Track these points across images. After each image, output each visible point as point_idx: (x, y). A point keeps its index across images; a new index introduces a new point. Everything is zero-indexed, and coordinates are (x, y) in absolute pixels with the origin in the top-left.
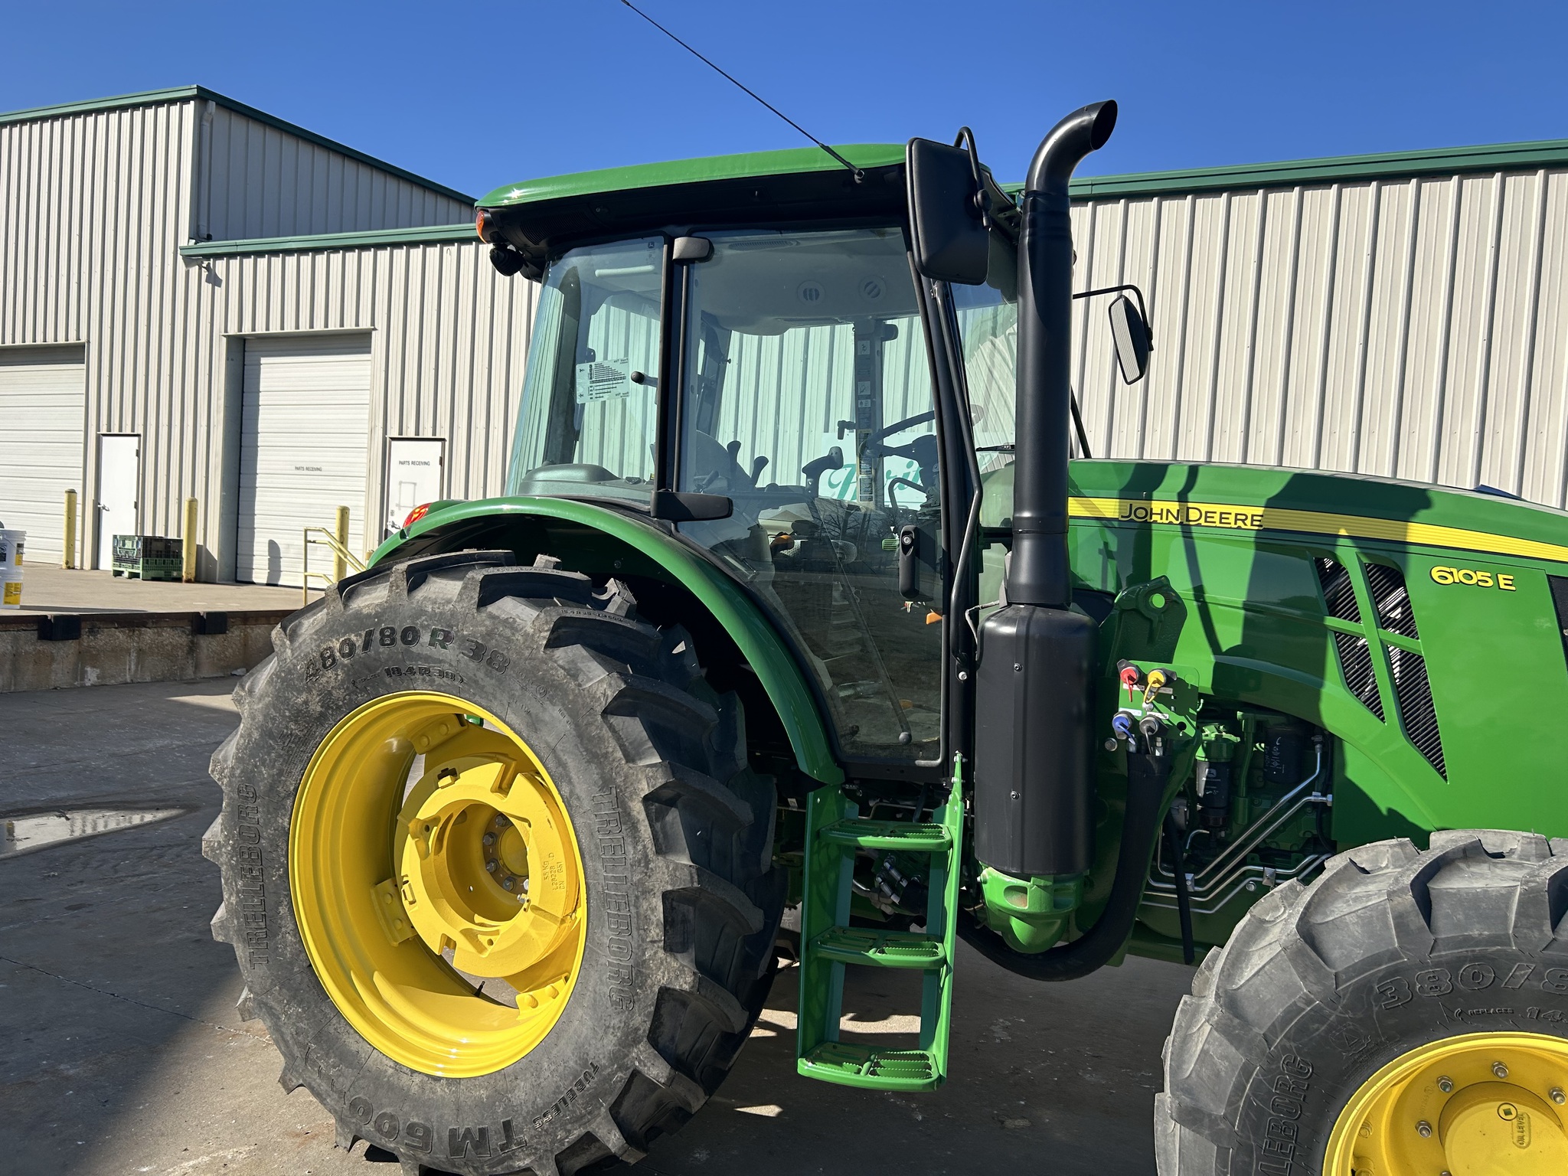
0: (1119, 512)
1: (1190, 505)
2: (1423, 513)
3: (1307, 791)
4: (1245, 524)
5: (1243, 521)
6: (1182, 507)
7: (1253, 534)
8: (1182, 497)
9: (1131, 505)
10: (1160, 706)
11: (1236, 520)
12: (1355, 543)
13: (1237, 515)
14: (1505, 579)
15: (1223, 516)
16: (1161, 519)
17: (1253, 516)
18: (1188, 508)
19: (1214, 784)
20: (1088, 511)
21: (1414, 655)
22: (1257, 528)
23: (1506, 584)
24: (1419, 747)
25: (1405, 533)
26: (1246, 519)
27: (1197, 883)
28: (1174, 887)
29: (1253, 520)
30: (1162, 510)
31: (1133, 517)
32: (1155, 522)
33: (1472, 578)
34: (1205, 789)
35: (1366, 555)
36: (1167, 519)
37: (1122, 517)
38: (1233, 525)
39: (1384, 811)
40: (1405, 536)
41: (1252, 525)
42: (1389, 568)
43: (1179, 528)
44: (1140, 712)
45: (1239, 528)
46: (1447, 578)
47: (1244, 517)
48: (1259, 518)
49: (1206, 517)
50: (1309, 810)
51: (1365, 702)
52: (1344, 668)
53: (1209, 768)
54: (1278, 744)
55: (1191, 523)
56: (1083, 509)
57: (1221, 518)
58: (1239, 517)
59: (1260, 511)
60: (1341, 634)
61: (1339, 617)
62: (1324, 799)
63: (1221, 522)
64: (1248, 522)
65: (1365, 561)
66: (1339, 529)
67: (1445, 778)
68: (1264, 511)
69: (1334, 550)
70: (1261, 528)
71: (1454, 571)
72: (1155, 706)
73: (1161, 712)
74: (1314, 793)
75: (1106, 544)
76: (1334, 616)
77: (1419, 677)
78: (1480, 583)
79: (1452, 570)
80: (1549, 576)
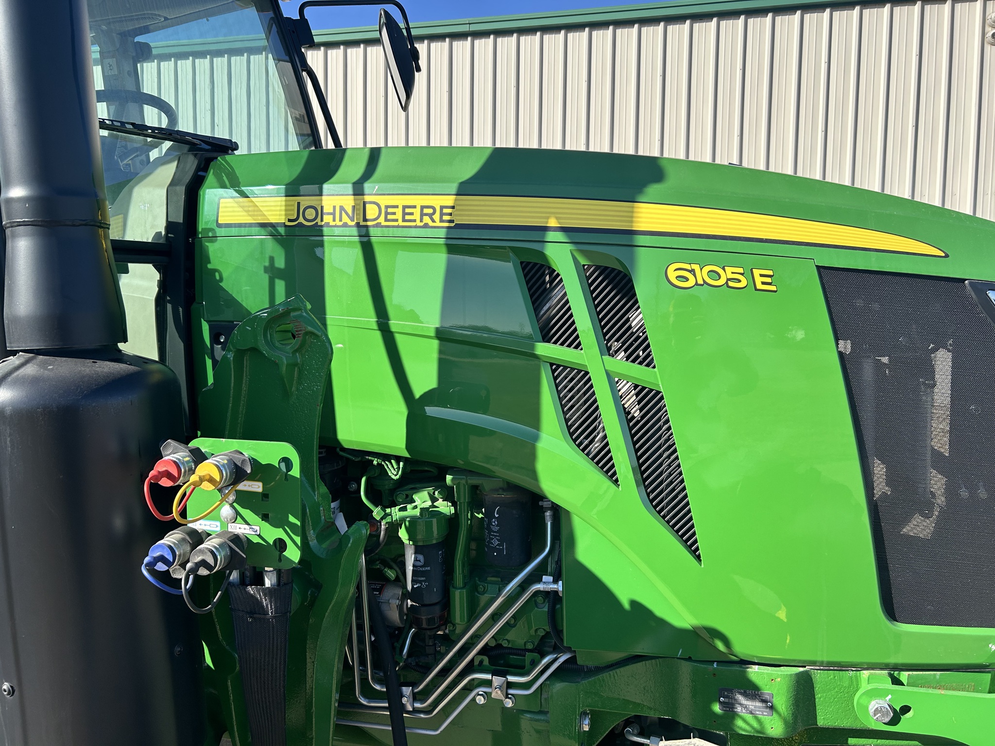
0: (286, 215)
1: (367, 198)
2: (653, 189)
3: (535, 577)
4: (433, 221)
5: (431, 216)
6: (358, 202)
7: (442, 233)
8: (358, 190)
9: (299, 204)
10: (247, 513)
11: (422, 215)
12: (569, 237)
13: (422, 207)
14: (761, 275)
15: (407, 210)
16: (334, 220)
17: (442, 208)
18: (365, 204)
19: (423, 574)
20: (250, 215)
21: (651, 390)
22: (447, 224)
23: (763, 283)
24: (664, 517)
25: (631, 218)
26: (434, 212)
27: (415, 697)
28: (387, 705)
29: (442, 214)
30: (334, 207)
31: (301, 220)
32: (328, 224)
33: (720, 277)
34: (413, 581)
35: (584, 253)
36: (341, 220)
37: (290, 220)
38: (419, 223)
39: (626, 606)
40: (632, 222)
41: (442, 221)
42: (613, 270)
43: (355, 231)
44: (218, 524)
45: (426, 226)
46: (687, 279)
47: (430, 211)
48: (449, 211)
49: (387, 214)
50: (540, 599)
51: (593, 459)
52: (565, 413)
53: (416, 553)
54: (497, 516)
55: (369, 223)
56: (245, 213)
57: (404, 214)
58: (426, 211)
59: (449, 200)
60: (558, 366)
61: (555, 343)
62: (555, 586)
63: (404, 220)
64: (437, 217)
65: (583, 261)
66: (548, 218)
67: (698, 558)
68: (456, 200)
69: (543, 247)
70: (452, 225)
71: (696, 267)
72: (237, 513)
73: (248, 524)
74: (545, 578)
75: (272, 259)
76: (549, 341)
77: (659, 420)
78: (731, 284)
79: (694, 266)
80: (818, 268)
